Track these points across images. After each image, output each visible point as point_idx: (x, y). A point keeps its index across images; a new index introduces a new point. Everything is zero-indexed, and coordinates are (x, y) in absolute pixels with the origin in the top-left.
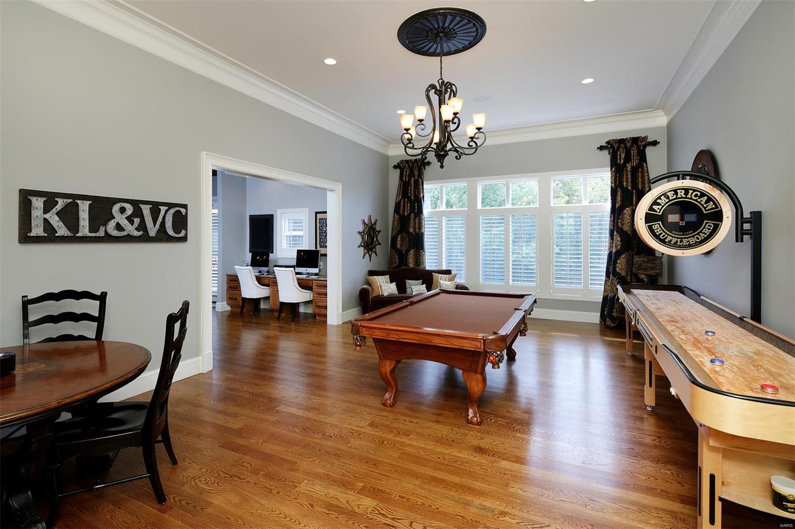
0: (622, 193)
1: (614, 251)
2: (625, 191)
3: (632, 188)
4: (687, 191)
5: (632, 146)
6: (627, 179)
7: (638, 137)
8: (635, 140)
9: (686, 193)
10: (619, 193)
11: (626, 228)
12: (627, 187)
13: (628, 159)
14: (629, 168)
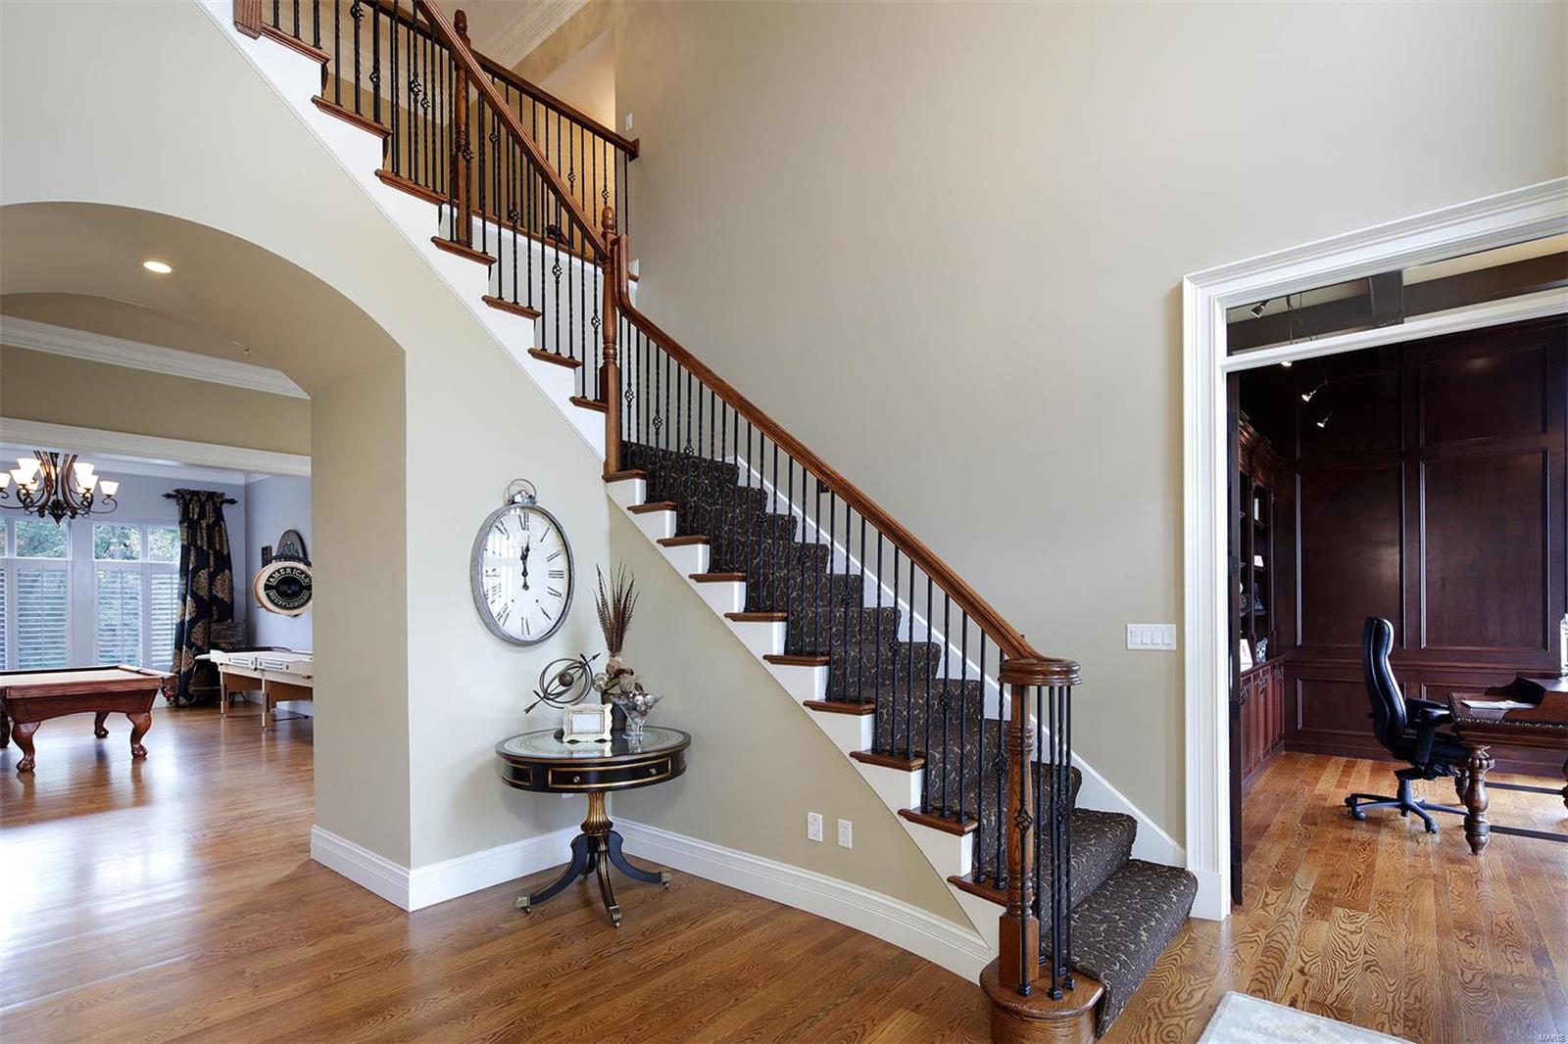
0: (197, 552)
1: (187, 618)
2: (199, 551)
3: (209, 547)
4: (292, 569)
5: (207, 500)
6: (202, 538)
7: (215, 493)
8: (211, 495)
9: (292, 571)
10: (193, 553)
11: (203, 593)
12: (202, 547)
13: (202, 515)
14: (204, 525)
